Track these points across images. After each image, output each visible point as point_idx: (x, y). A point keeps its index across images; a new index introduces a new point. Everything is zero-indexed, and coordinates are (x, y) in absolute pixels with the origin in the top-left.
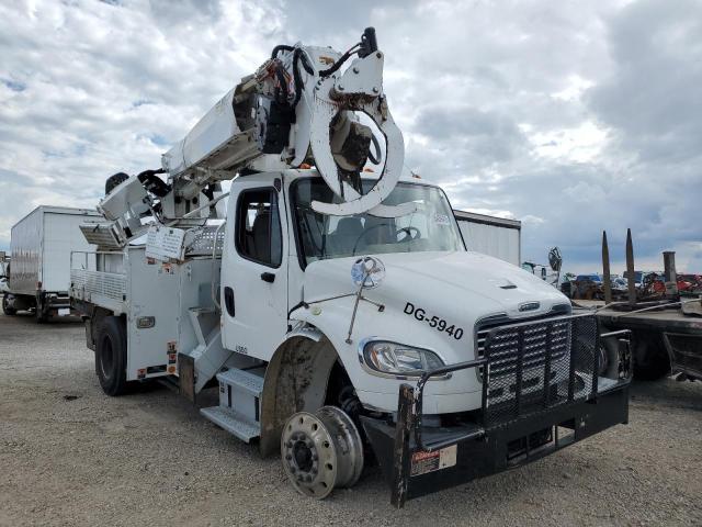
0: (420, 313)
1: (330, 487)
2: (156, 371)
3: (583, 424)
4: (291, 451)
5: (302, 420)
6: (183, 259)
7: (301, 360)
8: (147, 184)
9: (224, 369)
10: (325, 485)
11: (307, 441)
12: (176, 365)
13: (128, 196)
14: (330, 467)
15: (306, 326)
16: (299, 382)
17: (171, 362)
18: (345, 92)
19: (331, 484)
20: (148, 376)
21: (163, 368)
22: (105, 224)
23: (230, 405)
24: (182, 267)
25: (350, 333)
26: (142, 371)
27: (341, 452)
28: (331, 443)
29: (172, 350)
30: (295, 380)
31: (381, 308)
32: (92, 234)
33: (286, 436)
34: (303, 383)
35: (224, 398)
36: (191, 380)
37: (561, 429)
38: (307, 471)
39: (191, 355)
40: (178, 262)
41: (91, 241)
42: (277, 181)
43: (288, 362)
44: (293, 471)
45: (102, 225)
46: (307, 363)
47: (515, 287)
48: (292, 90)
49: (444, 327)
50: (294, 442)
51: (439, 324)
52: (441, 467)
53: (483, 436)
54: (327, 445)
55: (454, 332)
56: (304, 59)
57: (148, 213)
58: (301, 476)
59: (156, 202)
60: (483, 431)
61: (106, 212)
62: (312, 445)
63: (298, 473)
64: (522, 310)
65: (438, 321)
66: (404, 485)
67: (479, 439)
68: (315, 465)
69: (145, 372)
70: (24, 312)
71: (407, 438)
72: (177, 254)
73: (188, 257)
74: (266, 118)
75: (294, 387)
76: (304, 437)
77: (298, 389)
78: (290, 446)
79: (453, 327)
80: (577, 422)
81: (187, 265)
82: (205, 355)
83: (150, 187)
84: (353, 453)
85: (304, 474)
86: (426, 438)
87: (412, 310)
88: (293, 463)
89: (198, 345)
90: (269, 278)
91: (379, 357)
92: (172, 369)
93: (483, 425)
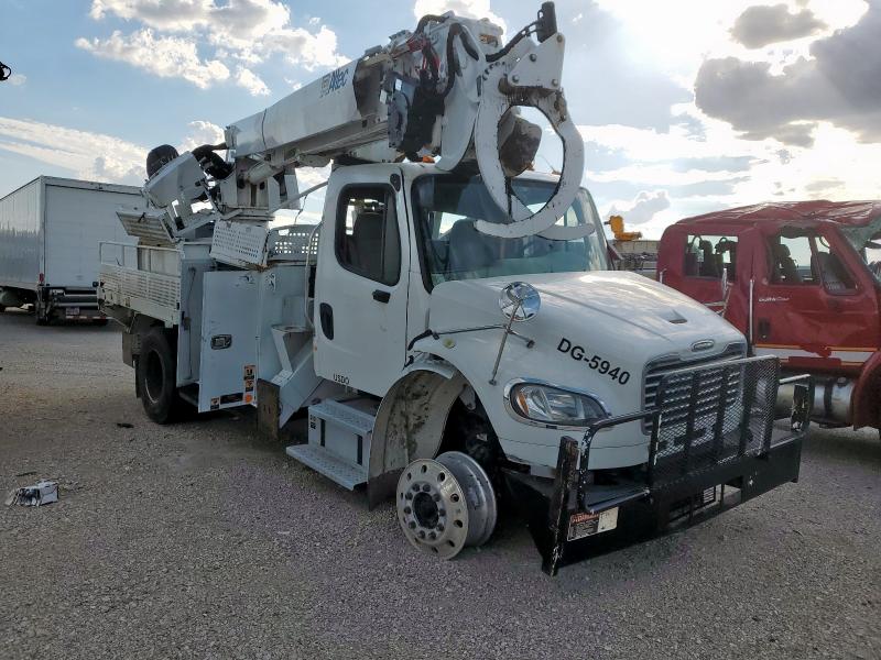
0: (578, 351)
1: (459, 545)
2: (232, 401)
3: (751, 483)
4: (410, 504)
5: (425, 468)
6: (265, 265)
7: (417, 396)
8: (203, 164)
9: (317, 401)
10: (452, 544)
11: (432, 493)
12: (254, 393)
13: (181, 177)
14: (459, 524)
15: (429, 359)
16: (413, 421)
17: (248, 390)
18: (519, 84)
19: (460, 542)
20: (222, 407)
21: (239, 396)
22: (153, 213)
23: (323, 444)
24: (264, 274)
25: (495, 373)
26: (215, 400)
27: (473, 506)
28: (461, 496)
29: (249, 376)
30: (407, 418)
31: (530, 344)
32: (137, 225)
33: (404, 486)
34: (417, 422)
35: (314, 435)
36: (274, 411)
37: (727, 488)
38: (431, 527)
39: (273, 381)
40: (259, 269)
41: (132, 233)
42: (395, 178)
43: (403, 398)
44: (413, 525)
45: (149, 214)
46: (423, 399)
47: (684, 321)
48: (442, 74)
49: (607, 368)
50: (414, 493)
51: (600, 365)
52: (600, 531)
53: (649, 496)
54: (456, 499)
55: (620, 376)
56: (465, 38)
57: (202, 198)
58: (422, 532)
59: (212, 184)
60: (648, 491)
61: (154, 195)
62: (438, 497)
63: (419, 528)
64: (695, 349)
65: (600, 363)
66: (559, 551)
67: (644, 499)
68: (441, 520)
69: (219, 402)
70: (14, 309)
71: (567, 498)
72: (258, 258)
73: (271, 263)
74: (408, 107)
75: (406, 426)
76: (427, 488)
77: (411, 428)
78: (409, 497)
79: (618, 370)
80: (744, 480)
81: (270, 272)
82: (290, 382)
83: (207, 166)
84: (485, 507)
85: (428, 532)
86: (589, 498)
87: (568, 348)
88: (412, 517)
89: (281, 369)
90: (382, 297)
91: (530, 402)
92: (249, 398)
93: (649, 484)
